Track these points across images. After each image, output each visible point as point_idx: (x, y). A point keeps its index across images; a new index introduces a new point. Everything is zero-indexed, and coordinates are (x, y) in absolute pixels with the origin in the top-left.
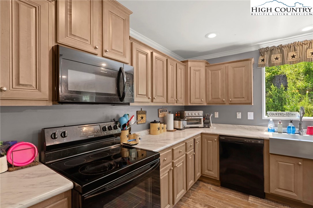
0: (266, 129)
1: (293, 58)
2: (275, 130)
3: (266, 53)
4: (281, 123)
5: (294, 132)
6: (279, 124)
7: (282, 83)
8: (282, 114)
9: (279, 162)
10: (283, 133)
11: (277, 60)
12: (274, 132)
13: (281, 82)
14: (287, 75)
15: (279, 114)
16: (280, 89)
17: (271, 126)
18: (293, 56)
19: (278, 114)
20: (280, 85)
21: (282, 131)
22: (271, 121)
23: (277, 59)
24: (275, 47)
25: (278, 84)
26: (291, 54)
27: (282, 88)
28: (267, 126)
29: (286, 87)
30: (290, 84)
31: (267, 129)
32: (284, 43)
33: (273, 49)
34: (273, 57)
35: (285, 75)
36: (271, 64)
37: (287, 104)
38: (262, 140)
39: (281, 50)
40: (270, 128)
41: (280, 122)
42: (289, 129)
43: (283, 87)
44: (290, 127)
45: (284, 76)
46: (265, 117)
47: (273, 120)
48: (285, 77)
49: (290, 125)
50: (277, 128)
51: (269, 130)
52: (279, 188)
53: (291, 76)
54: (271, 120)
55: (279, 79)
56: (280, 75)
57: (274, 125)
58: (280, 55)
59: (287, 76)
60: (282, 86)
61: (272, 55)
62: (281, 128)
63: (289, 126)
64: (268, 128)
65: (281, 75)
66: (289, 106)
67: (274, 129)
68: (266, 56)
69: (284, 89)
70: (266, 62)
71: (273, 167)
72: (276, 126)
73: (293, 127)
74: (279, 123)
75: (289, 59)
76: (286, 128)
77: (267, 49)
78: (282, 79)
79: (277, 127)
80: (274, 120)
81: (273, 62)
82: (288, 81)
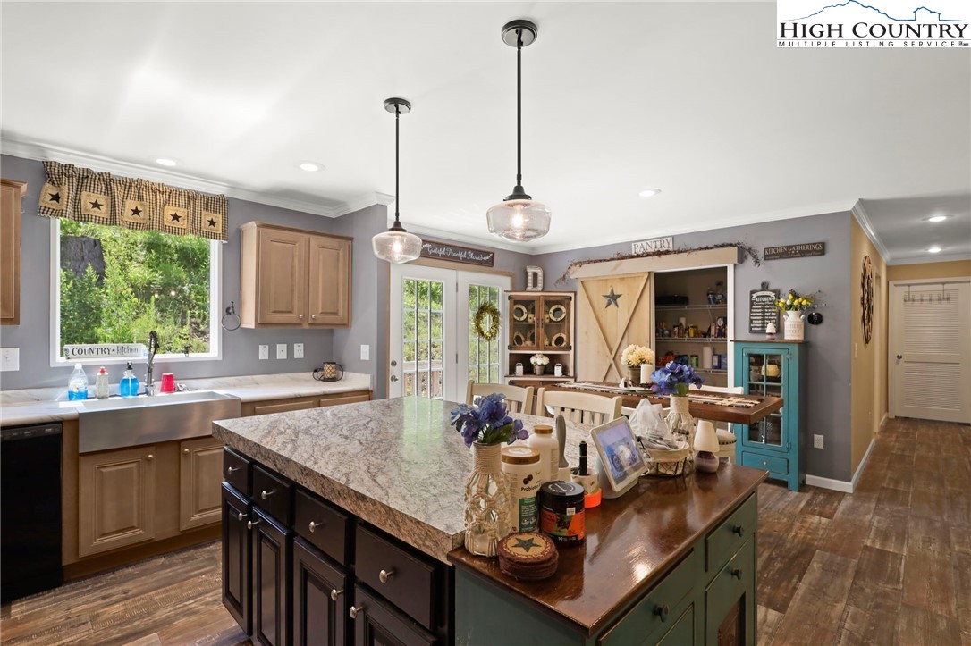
0: (64, 392)
1: (136, 215)
2: (89, 392)
3: (64, 179)
4: (106, 373)
5: (135, 393)
6: (100, 377)
7: (89, 264)
8: (107, 351)
9: (104, 470)
10: (110, 398)
11: (96, 209)
12: (87, 398)
13: (85, 258)
14: (104, 240)
15: (100, 351)
16: (82, 278)
17: (77, 383)
18: (136, 212)
19: (95, 351)
20: (82, 266)
21: (108, 394)
22: (77, 370)
23: (96, 205)
24: (92, 172)
25: (78, 263)
26: (131, 204)
27: (90, 278)
28: (67, 385)
29: (101, 275)
30: (112, 268)
31: (67, 394)
32: (116, 171)
33: (87, 177)
34: (87, 198)
35: (99, 240)
36: (80, 216)
37: (104, 324)
38: (58, 423)
39: (108, 185)
40: (75, 391)
41: (102, 371)
42: (125, 386)
43: (94, 276)
44: (126, 381)
45: (95, 241)
46: (59, 360)
47: (84, 367)
48: (98, 245)
49: (128, 375)
50: (94, 387)
51: (71, 396)
52: (104, 535)
53: (115, 247)
54: (78, 366)
55: (82, 250)
56: (83, 236)
57: (86, 381)
58: (106, 199)
59: (103, 243)
60: (90, 270)
61: (84, 193)
62: (104, 385)
63: (125, 377)
64: (71, 390)
65: (85, 239)
66: (110, 329)
67: (86, 392)
68: (65, 188)
69: (95, 280)
70: (66, 203)
71: (87, 489)
72: (92, 382)
73: (134, 381)
74: (99, 374)
75: (125, 215)
76: (118, 385)
77: (68, 171)
78: (90, 251)
79: (94, 384)
80: (86, 369)
81: (86, 210)
82: (106, 259)
